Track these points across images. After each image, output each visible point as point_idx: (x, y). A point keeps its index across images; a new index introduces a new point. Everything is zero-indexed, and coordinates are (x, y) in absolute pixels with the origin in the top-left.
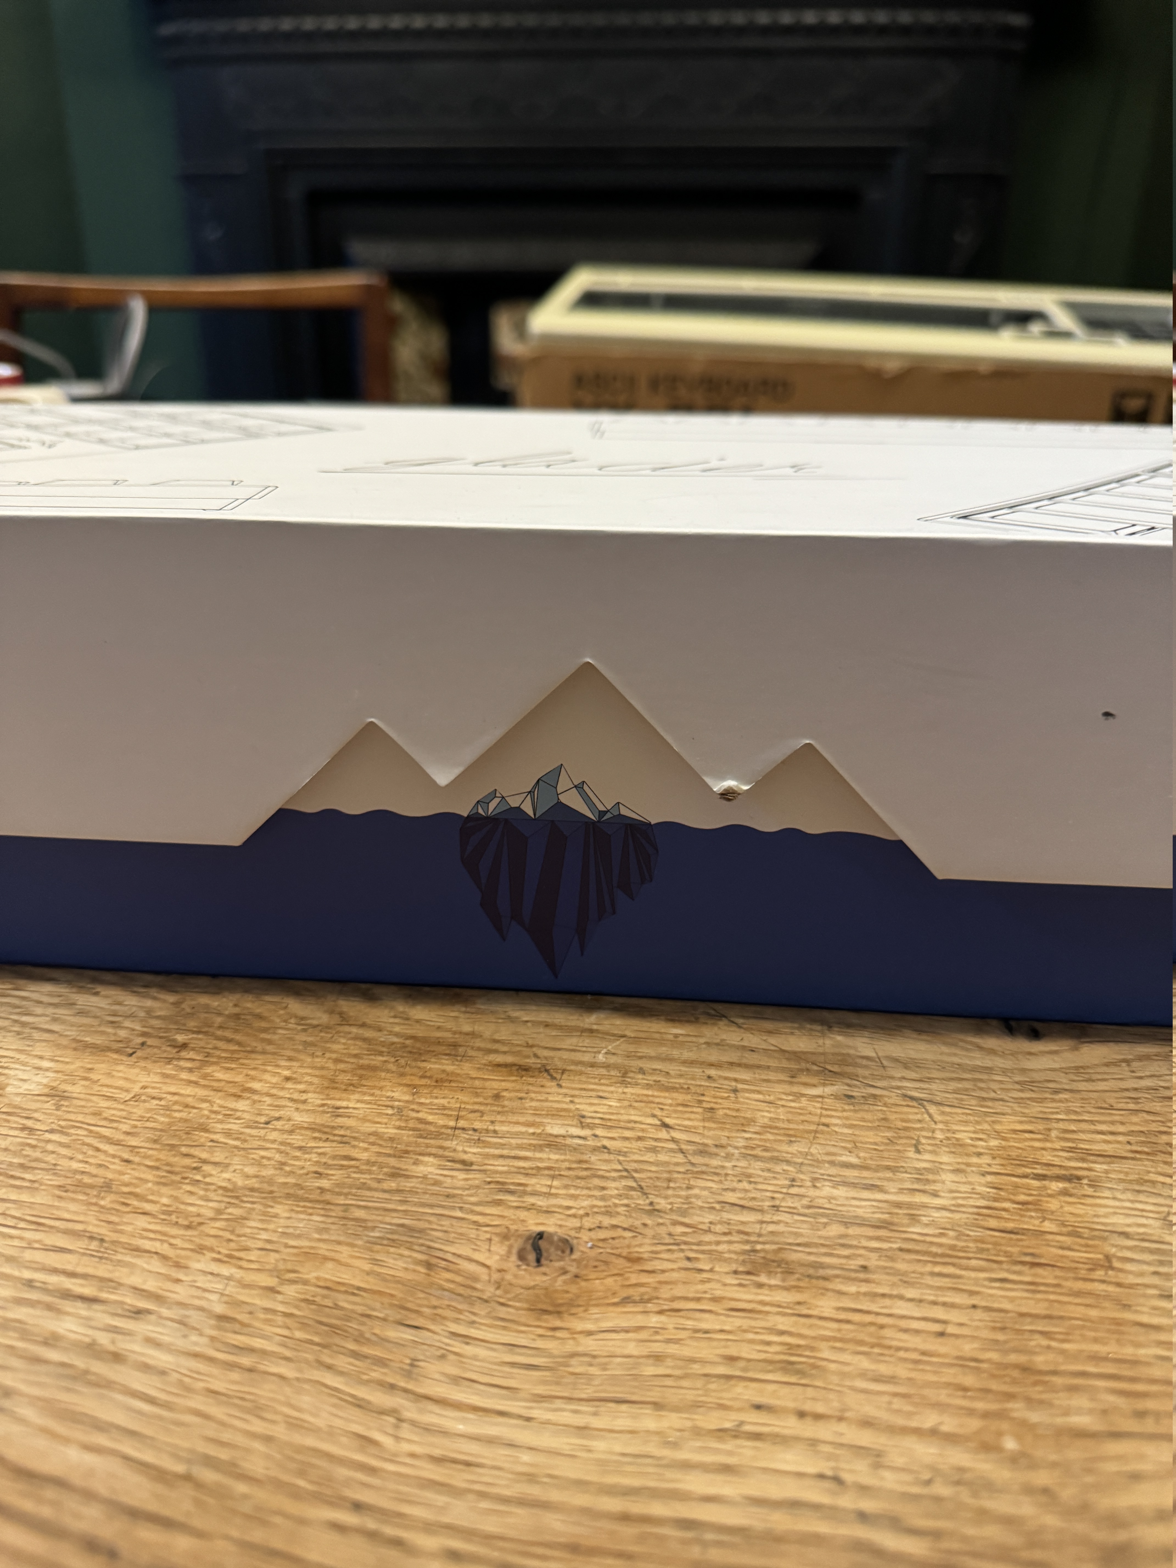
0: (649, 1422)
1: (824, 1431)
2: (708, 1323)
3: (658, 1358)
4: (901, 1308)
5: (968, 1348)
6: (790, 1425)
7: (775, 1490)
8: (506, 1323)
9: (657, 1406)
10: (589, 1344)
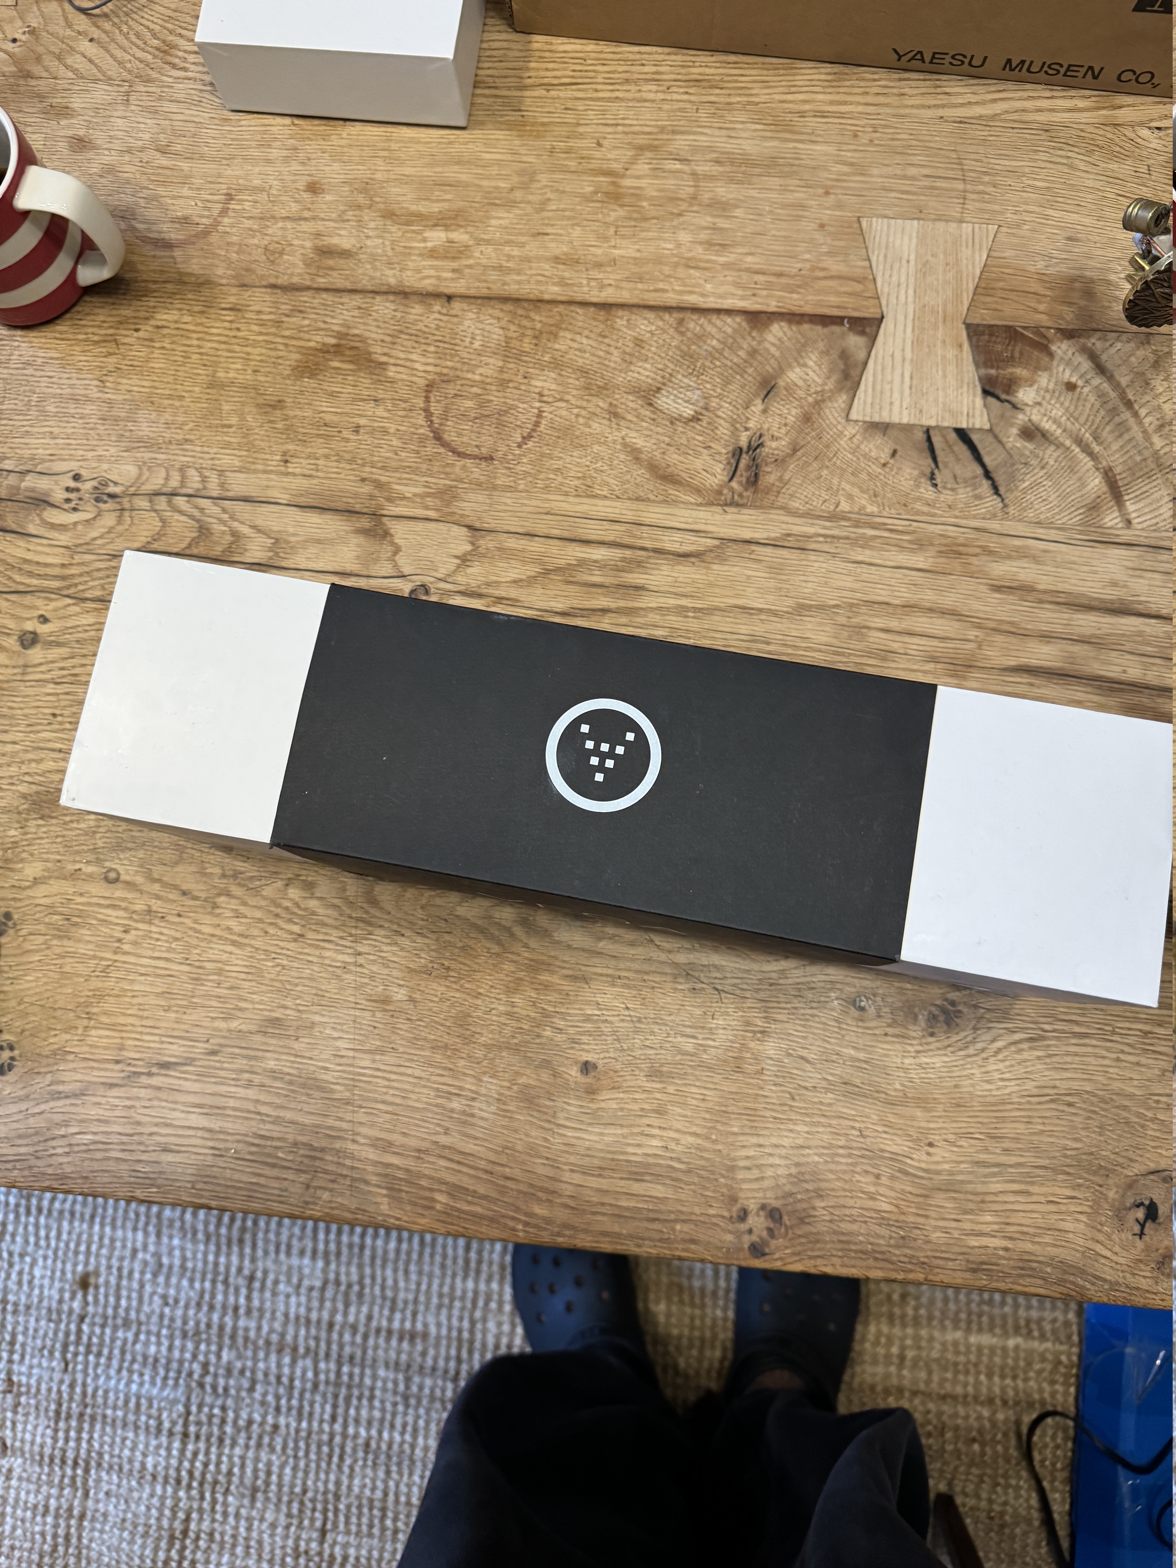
0: (619, 1131)
1: (664, 1133)
2: (637, 1096)
3: (622, 1109)
4: (694, 1090)
5: (710, 1105)
6: (656, 1131)
7: (650, 1151)
8: (579, 1098)
9: (622, 1126)
10: (603, 1105)
